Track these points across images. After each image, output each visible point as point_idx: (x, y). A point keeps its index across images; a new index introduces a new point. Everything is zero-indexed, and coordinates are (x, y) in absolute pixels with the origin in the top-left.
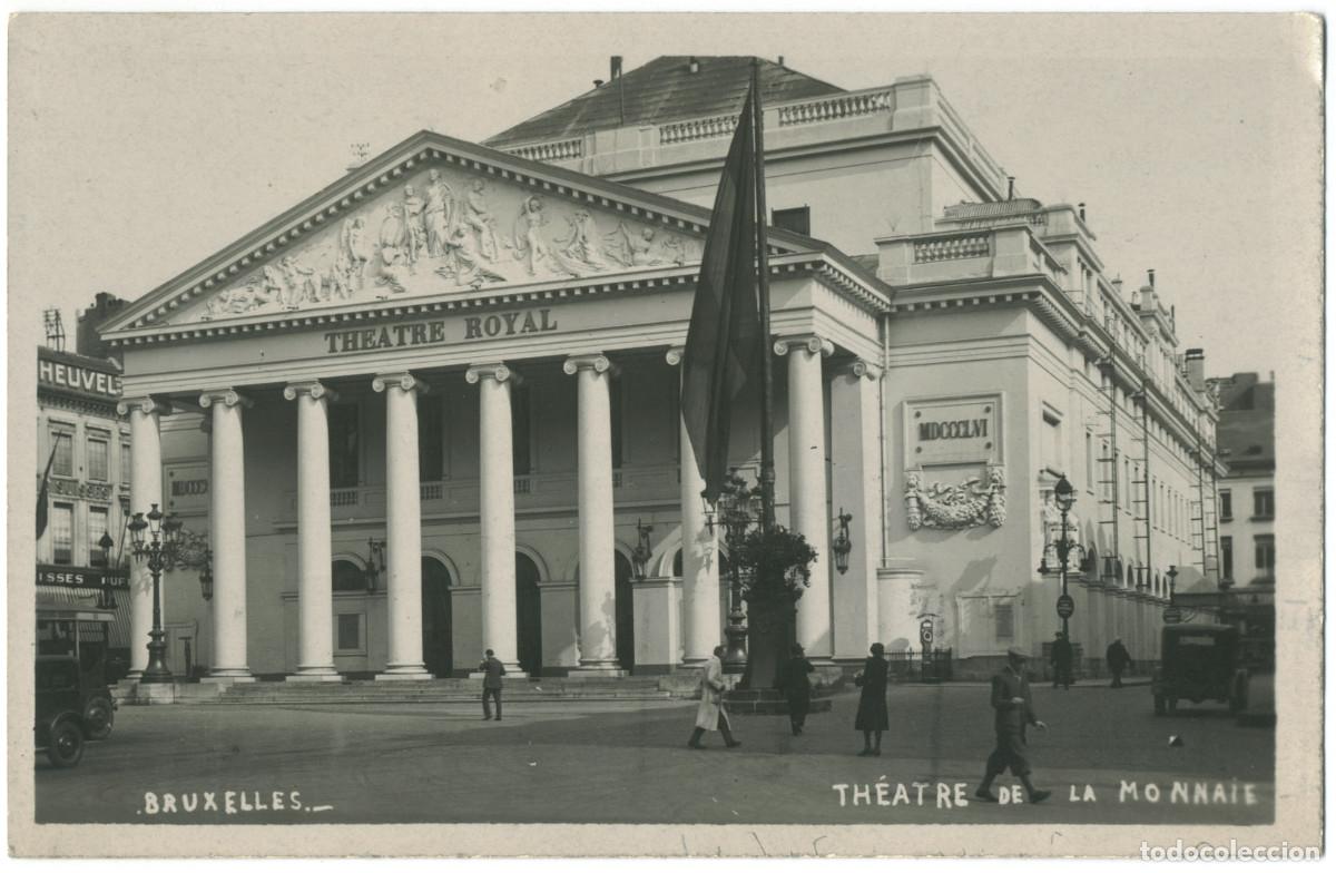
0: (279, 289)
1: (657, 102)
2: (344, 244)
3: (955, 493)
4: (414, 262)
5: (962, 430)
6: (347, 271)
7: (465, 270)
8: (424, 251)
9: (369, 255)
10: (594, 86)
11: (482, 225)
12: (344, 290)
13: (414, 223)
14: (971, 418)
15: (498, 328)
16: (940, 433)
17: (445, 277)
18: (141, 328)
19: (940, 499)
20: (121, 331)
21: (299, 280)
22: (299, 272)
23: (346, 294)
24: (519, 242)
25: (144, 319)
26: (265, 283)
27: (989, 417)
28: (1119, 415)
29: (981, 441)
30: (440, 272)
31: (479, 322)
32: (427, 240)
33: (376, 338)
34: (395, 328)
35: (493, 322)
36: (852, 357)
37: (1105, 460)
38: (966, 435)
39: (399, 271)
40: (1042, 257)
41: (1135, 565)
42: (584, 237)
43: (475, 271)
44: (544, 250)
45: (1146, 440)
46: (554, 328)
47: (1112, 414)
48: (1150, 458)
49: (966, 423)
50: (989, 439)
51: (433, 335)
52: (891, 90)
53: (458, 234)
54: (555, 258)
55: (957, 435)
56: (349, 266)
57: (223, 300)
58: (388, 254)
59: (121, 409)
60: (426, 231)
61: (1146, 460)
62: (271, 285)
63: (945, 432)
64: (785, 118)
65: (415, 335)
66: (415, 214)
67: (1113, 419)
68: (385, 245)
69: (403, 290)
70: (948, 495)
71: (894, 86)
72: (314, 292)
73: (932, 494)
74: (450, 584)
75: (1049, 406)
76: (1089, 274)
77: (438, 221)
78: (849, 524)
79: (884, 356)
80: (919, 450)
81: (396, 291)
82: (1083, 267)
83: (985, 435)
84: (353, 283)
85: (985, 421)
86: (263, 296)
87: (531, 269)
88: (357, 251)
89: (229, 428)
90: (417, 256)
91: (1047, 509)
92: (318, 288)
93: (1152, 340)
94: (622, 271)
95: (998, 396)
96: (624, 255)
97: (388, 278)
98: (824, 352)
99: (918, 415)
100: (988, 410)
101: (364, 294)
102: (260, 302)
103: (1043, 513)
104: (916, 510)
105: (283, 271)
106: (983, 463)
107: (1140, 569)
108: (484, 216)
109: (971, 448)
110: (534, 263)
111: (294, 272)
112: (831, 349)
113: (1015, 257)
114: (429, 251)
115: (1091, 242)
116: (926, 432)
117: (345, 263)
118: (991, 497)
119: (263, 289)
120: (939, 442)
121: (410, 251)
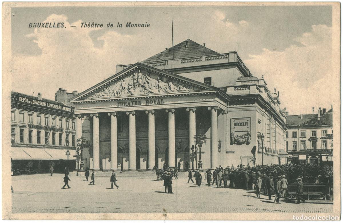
0: (107, 93)
1: (180, 53)
2: (121, 85)
3: (241, 137)
4: (135, 89)
5: (243, 124)
6: (121, 90)
7: (146, 91)
8: (137, 86)
9: (126, 87)
10: (165, 49)
11: (149, 82)
12: (121, 94)
13: (135, 81)
14: (244, 122)
15: (152, 102)
16: (238, 125)
17: (141, 92)
18: (78, 100)
19: (238, 138)
20: (75, 100)
21: (111, 91)
22: (111, 90)
23: (121, 95)
24: (157, 86)
25: (79, 98)
26: (104, 92)
27: (248, 122)
28: (271, 120)
29: (246, 127)
30: (140, 91)
31: (148, 101)
32: (138, 84)
33: (127, 104)
34: (131, 102)
35: (151, 101)
36: (222, 110)
37: (268, 129)
38: (244, 125)
39: (132, 90)
40: (258, 90)
41: (273, 149)
42: (170, 85)
43: (148, 91)
44: (162, 87)
45: (275, 124)
46: (164, 103)
47: (270, 120)
48: (276, 128)
49: (243, 123)
50: (248, 126)
51: (139, 104)
52: (228, 54)
53: (145, 83)
54: (164, 89)
55: (242, 125)
56: (122, 89)
57: (95, 95)
58: (130, 87)
59: (74, 116)
60: (138, 83)
61: (275, 128)
62: (106, 92)
63: (239, 124)
64: (206, 59)
65: (135, 103)
66: (136, 79)
67: (270, 121)
68: (129, 85)
69: (133, 94)
70: (240, 137)
71: (229, 53)
72: (114, 94)
73: (237, 137)
74: (140, 152)
75: (259, 120)
76: (266, 92)
77: (140, 81)
78: (221, 143)
79: (227, 109)
80: (234, 128)
81: (131, 95)
82: (265, 91)
83: (247, 125)
84: (123, 92)
85: (247, 123)
86: (104, 94)
87: (159, 91)
88: (124, 86)
89: (96, 122)
90: (136, 87)
91: (259, 140)
92: (115, 93)
93: (276, 103)
94: (178, 92)
95: (250, 118)
96: (178, 89)
97: (130, 92)
98: (218, 109)
99: (234, 121)
100: (248, 121)
101: (125, 94)
102: (103, 96)
103: (258, 141)
104: (233, 140)
105: (108, 90)
106: (247, 131)
107: (273, 150)
108: (150, 80)
109: (245, 128)
110: (160, 90)
111: (110, 90)
112: (219, 109)
113: (253, 91)
114: (138, 86)
115: (266, 85)
116: (236, 124)
117: (121, 88)
118: (248, 138)
119: (104, 93)
120: (238, 126)
121: (134, 86)
